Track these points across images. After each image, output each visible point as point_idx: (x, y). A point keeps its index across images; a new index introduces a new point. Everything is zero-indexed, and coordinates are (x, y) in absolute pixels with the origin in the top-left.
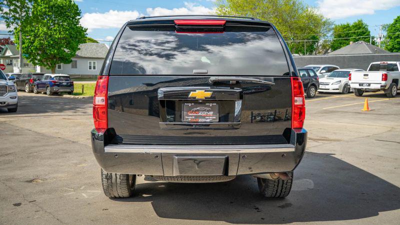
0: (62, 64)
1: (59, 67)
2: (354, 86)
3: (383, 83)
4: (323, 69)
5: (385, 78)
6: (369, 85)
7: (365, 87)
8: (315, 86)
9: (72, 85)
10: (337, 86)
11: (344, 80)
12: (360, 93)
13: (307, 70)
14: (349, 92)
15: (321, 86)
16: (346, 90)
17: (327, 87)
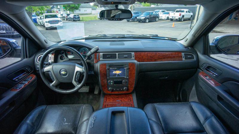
0: (76, 10)
1: (75, 11)
2: (170, 17)
3: (179, 17)
4: (161, 11)
5: (180, 15)
6: (175, 17)
7: (174, 18)
8: (158, 17)
9: (79, 18)
10: (165, 17)
11: (167, 15)
12: (172, 20)
13: (156, 12)
14: (169, 19)
15: (160, 17)
16: (168, 18)
17: (162, 17)
